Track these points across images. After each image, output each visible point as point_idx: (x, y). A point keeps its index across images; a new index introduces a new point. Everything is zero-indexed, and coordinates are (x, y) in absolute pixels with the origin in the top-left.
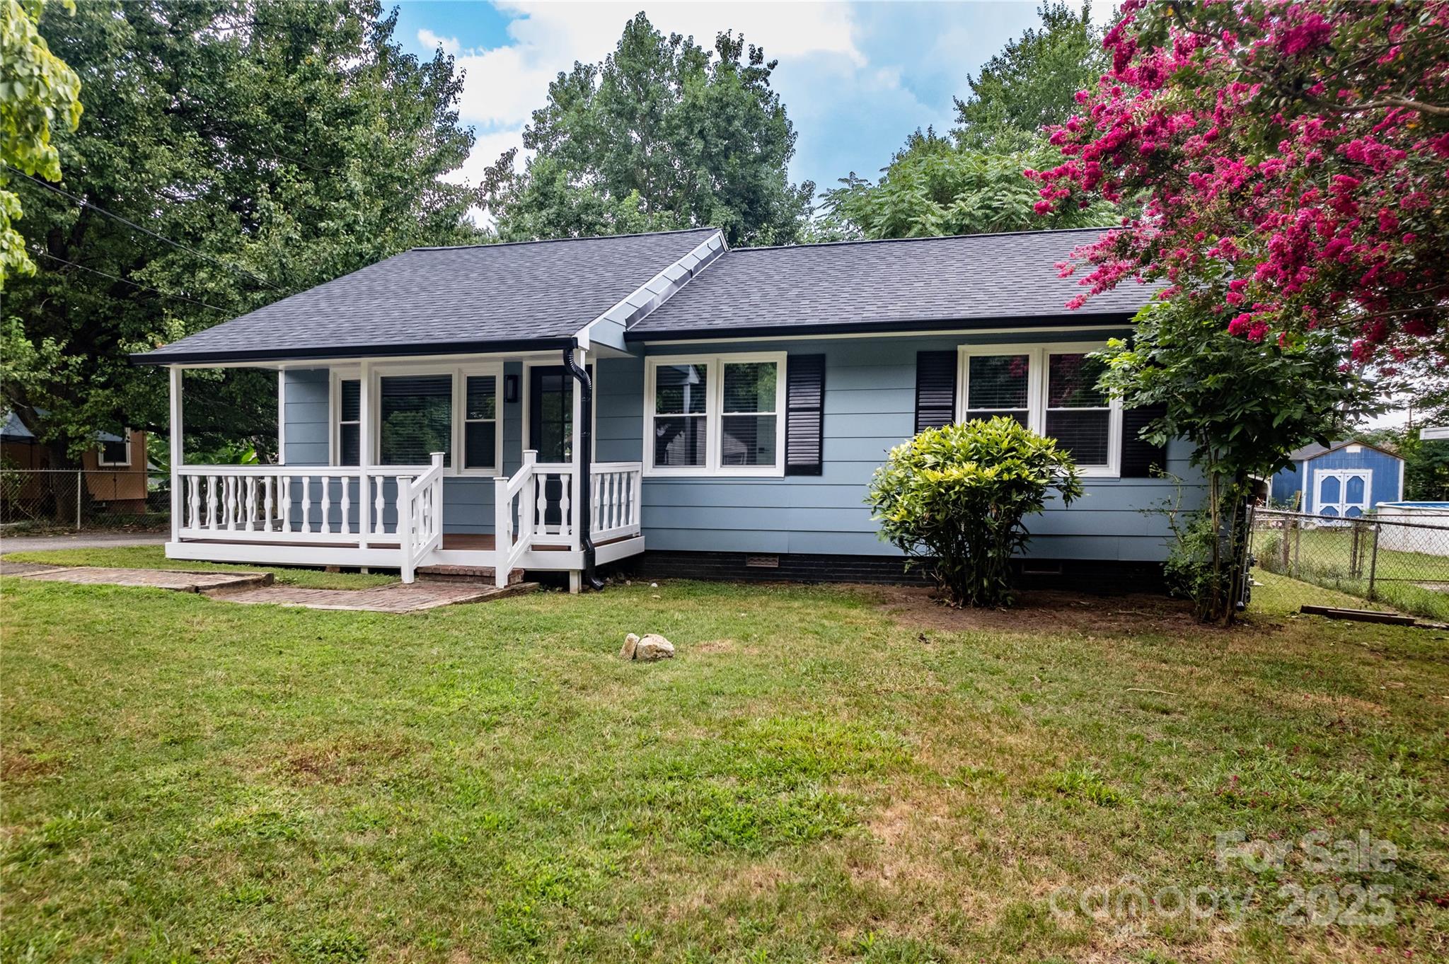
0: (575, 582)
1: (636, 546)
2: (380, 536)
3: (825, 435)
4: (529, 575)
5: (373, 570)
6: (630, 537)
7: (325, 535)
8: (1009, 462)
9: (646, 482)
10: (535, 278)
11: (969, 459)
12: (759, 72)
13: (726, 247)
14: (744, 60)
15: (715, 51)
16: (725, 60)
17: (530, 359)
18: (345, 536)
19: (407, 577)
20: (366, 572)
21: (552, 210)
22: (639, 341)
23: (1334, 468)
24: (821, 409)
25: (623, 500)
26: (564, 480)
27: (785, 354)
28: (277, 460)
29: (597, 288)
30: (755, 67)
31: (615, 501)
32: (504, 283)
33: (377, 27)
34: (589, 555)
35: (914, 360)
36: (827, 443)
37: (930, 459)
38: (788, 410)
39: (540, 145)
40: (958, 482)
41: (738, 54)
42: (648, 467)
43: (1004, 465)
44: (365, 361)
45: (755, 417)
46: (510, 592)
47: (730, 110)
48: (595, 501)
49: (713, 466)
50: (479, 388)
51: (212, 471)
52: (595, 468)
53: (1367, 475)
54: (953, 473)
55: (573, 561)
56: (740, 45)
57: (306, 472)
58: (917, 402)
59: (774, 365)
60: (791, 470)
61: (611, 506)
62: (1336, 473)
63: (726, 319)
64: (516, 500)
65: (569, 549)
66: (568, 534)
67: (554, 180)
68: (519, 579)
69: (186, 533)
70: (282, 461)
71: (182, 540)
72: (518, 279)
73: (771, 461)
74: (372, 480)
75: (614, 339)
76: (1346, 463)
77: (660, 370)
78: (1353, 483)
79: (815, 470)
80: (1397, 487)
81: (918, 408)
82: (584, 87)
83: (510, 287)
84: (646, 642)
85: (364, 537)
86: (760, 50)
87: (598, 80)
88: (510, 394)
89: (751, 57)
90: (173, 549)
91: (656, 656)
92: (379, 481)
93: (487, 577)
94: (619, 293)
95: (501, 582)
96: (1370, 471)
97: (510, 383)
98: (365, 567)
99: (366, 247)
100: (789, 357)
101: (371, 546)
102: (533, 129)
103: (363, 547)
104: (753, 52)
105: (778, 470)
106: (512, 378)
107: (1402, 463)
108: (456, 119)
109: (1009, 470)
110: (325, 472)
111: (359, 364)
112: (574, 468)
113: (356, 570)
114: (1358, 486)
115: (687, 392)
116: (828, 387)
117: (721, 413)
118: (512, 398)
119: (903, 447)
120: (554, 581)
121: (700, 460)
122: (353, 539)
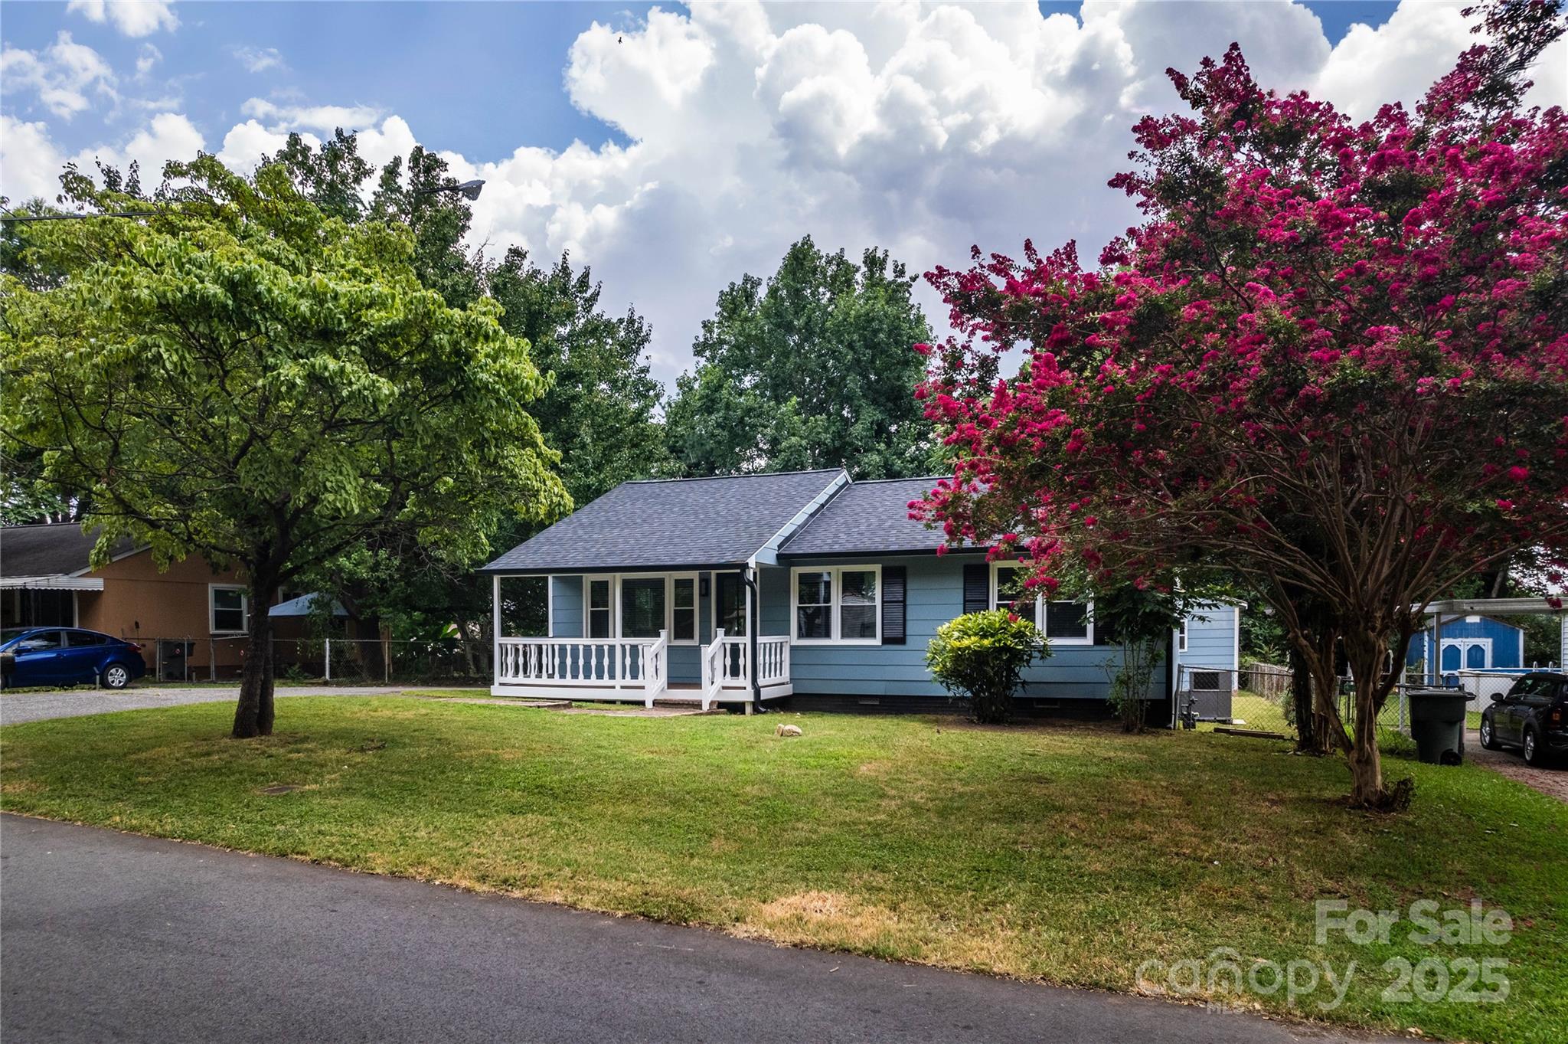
0: (749, 709)
1: (787, 690)
2: (628, 681)
3: (908, 618)
4: (721, 705)
5: (624, 702)
6: (783, 684)
7: (593, 680)
8: (999, 636)
9: (793, 649)
10: (718, 514)
11: (976, 634)
12: (902, 285)
13: (850, 481)
14: (889, 274)
15: (863, 265)
16: (872, 274)
17: (716, 574)
18: (606, 681)
19: (649, 704)
20: (620, 703)
21: (721, 414)
22: (786, 559)
23: (1455, 637)
24: (904, 601)
25: (778, 660)
26: (741, 647)
27: (881, 566)
28: (548, 634)
29: (758, 524)
30: (899, 280)
31: (773, 661)
32: (697, 517)
33: (586, 300)
34: (757, 693)
35: (962, 568)
36: (909, 624)
37: (956, 634)
38: (883, 602)
39: (708, 353)
40: (968, 648)
41: (882, 269)
42: (794, 639)
43: (996, 638)
44: (610, 574)
45: (863, 606)
46: (710, 713)
47: (875, 325)
48: (760, 660)
49: (836, 639)
50: (683, 585)
51: (521, 641)
52: (760, 640)
53: (1487, 644)
54: (966, 642)
55: (747, 696)
56: (884, 260)
57: (568, 642)
58: (965, 597)
59: (873, 573)
60: (886, 641)
61: (770, 664)
62: (1456, 642)
63: (841, 545)
64: (713, 658)
65: (745, 689)
66: (744, 681)
67: (721, 386)
68: (715, 707)
69: (504, 680)
70: (551, 635)
71: (501, 684)
72: (706, 513)
73: (874, 636)
74: (623, 646)
75: (770, 559)
76: (1466, 631)
77: (800, 575)
78: (1473, 652)
79: (902, 641)
80: (1518, 656)
81: (965, 601)
82: (749, 297)
83: (702, 521)
84: (788, 727)
85: (618, 682)
86: (903, 265)
87: (762, 292)
88: (704, 592)
89: (895, 272)
90: (495, 690)
91: (793, 734)
92: (628, 648)
93: (697, 705)
94: (773, 529)
95: (706, 707)
96: (1490, 640)
97: (704, 584)
98: (619, 701)
99: (592, 480)
100: (883, 568)
101: (622, 687)
102: (701, 339)
103: (617, 688)
104: (897, 266)
105: (877, 641)
106: (705, 581)
107: (1521, 633)
108: (648, 371)
109: (999, 641)
110: (581, 642)
111: (606, 575)
112: (747, 639)
113: (613, 702)
114: (1479, 654)
115: (822, 587)
116: (908, 587)
117: (840, 603)
118: (705, 594)
119: (945, 627)
120: (736, 708)
121: (828, 635)
122: (611, 683)
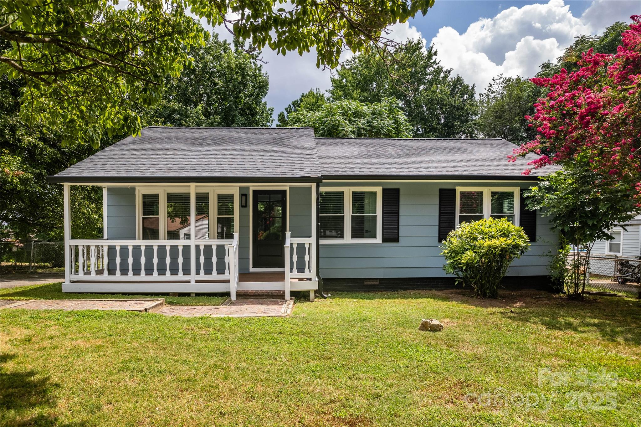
0: (313, 295)
2: (202, 276)
3: (400, 224)
5: (198, 294)
7: (168, 276)
17: (253, 187)
18: (181, 277)
19: (233, 297)
20: (194, 295)
24: (397, 213)
26: (307, 246)
27: (381, 188)
28: (102, 237)
34: (320, 282)
35: (438, 193)
36: (401, 229)
38: (383, 213)
44: (193, 185)
45: (364, 216)
49: (348, 239)
50: (224, 200)
58: (440, 211)
59: (376, 193)
60: (384, 240)
65: (310, 279)
66: (309, 272)
69: (75, 278)
70: (105, 237)
71: (71, 281)
79: (396, 239)
85: (193, 277)
88: (243, 203)
93: (275, 295)
95: (288, 297)
97: (244, 198)
98: (193, 293)
100: (383, 189)
101: (197, 282)
103: (193, 282)
105: (378, 240)
106: (244, 195)
111: (189, 186)
112: (313, 240)
113: (188, 295)
116: (401, 203)
117: (351, 214)
118: (244, 205)
121: (342, 237)
122: (186, 278)
